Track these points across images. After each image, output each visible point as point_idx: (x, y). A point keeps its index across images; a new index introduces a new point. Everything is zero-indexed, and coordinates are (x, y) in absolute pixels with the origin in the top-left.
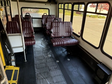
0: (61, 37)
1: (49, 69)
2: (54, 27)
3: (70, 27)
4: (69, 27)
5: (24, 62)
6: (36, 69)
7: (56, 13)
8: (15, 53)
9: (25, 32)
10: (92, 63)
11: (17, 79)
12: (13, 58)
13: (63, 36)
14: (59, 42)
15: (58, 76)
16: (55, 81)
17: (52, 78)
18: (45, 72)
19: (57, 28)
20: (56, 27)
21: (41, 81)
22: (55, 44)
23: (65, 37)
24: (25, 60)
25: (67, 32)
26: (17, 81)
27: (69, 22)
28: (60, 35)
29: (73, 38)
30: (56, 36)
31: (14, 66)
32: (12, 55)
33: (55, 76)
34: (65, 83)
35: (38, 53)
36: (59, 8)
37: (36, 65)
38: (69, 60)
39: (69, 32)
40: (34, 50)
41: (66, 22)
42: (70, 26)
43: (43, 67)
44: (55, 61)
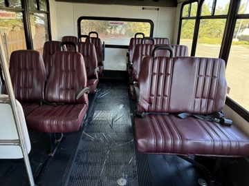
0: (176, 114)
2: (153, 74)
3: (215, 81)
4: (213, 77)
7: (173, 32)
13: (186, 111)
14: (165, 138)
19: (162, 78)
20: (159, 74)
22: (146, 144)
23: (193, 115)
25: (203, 97)
27: (214, 60)
28: (173, 107)
29: (229, 125)
30: (159, 107)
36: (181, 19)
39: (209, 97)
41: (201, 59)
42: (216, 74)
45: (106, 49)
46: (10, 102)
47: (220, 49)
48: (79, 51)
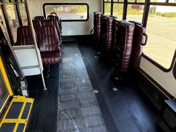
1: (80, 103)
5: (43, 91)
6: (59, 103)
8: (26, 76)
9: (47, 44)
10: (157, 97)
11: (28, 118)
12: (23, 84)
15: (93, 115)
16: (87, 125)
17: (83, 118)
18: (72, 109)
21: (65, 122)
24: (43, 87)
26: (27, 120)
31: (27, 97)
32: (22, 79)
33: (88, 116)
34: (104, 128)
35: (67, 77)
37: (60, 96)
38: (116, 90)
40: (60, 72)
43: (71, 101)
44: (92, 91)
45: (62, 23)
46: (35, 48)
47: (142, 17)
48: (54, 24)
